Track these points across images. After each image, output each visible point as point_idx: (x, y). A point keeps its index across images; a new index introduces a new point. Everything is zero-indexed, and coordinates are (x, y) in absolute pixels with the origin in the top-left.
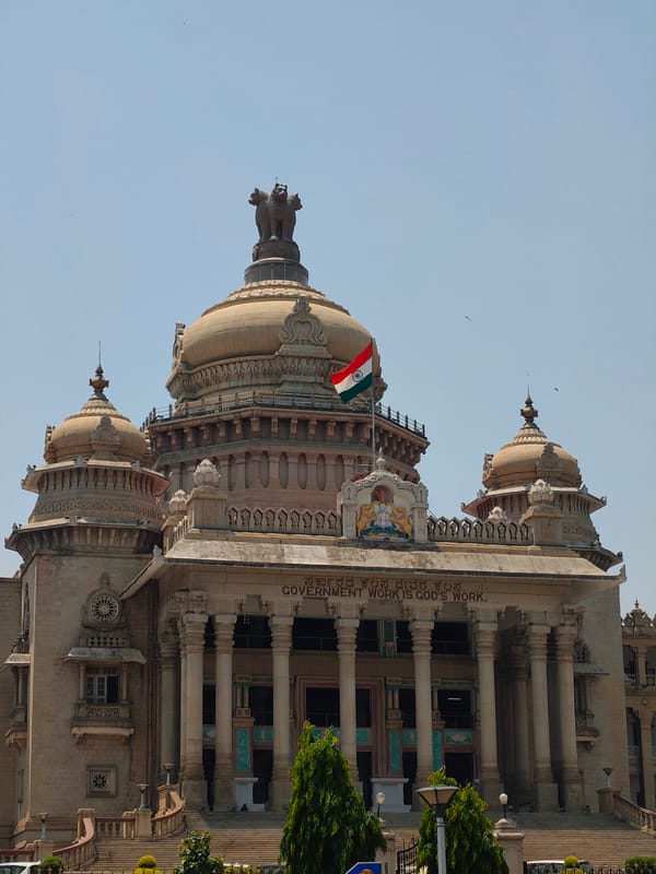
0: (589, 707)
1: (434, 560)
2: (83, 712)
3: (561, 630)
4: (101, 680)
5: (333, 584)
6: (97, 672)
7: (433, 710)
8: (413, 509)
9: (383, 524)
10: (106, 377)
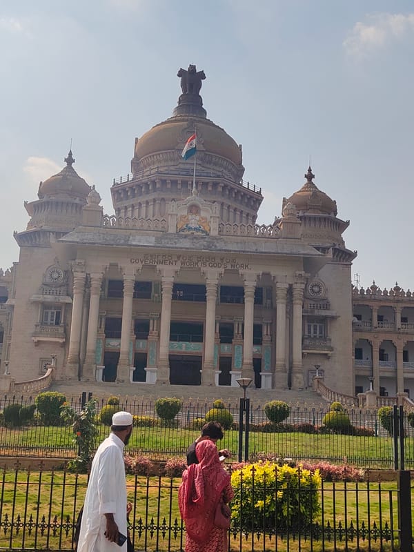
0: (329, 335)
1: (218, 245)
2: (38, 329)
3: (295, 286)
4: (53, 313)
5: (160, 258)
6: (51, 309)
7: (215, 332)
8: (211, 217)
9: (193, 226)
10: (73, 157)
